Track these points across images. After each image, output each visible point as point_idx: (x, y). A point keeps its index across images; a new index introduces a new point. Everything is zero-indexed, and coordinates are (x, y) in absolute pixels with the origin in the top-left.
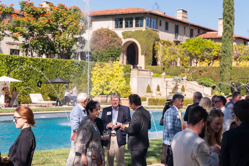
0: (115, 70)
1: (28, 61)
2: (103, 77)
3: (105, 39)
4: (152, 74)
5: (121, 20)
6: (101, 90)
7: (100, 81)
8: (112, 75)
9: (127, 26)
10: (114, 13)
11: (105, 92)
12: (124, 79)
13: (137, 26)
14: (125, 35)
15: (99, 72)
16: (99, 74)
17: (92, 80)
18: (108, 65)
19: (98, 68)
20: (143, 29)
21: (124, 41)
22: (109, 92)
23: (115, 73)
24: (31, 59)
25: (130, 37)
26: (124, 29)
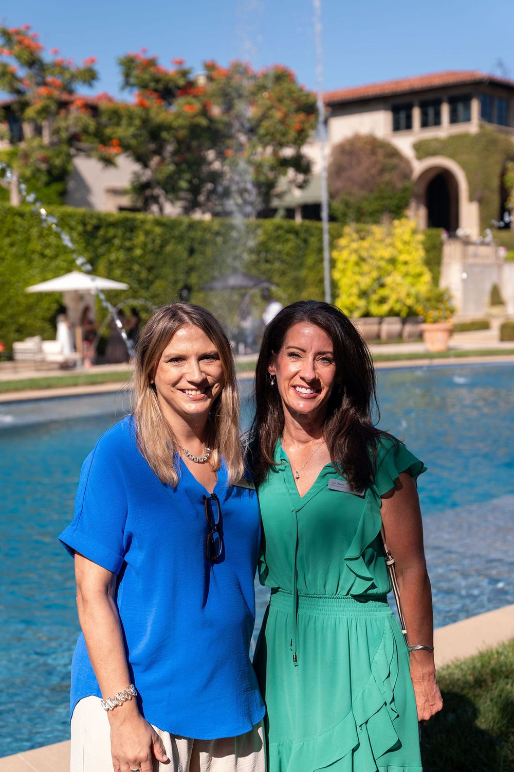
0: (399, 245)
1: (148, 227)
2: (365, 267)
3: (366, 162)
4: (502, 252)
5: (408, 108)
6: (362, 303)
7: (358, 278)
8: (393, 261)
9: (425, 124)
10: (388, 90)
11: (375, 309)
12: (425, 270)
13: (454, 120)
14: (422, 149)
15: (356, 251)
16: (354, 258)
17: (337, 275)
18: (378, 231)
19: (353, 241)
20: (473, 127)
21: (419, 167)
22: (385, 308)
23: (400, 252)
24: (158, 223)
25: (434, 153)
26: (418, 133)
